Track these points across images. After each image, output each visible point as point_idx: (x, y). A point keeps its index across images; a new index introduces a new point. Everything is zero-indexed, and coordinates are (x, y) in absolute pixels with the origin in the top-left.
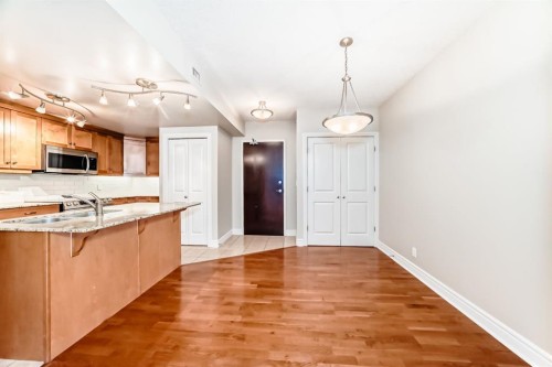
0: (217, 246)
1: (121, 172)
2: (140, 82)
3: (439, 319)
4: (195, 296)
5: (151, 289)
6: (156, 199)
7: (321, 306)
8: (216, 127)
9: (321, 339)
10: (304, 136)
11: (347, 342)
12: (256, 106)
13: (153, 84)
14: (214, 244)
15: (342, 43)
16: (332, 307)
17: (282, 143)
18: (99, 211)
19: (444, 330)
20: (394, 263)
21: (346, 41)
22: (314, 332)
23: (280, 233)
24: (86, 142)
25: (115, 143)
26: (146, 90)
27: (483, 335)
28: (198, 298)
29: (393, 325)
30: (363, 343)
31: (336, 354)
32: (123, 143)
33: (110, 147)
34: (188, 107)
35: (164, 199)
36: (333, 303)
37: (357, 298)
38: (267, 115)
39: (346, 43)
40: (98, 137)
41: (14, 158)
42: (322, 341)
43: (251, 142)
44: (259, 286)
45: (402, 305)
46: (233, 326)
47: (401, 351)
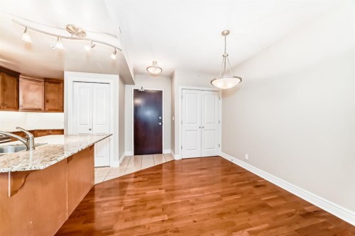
0: (118, 165)
1: (17, 108)
2: (70, 28)
3: (270, 191)
4: (122, 208)
5: (76, 210)
6: (61, 132)
7: (212, 197)
8: (118, 76)
9: (225, 218)
10: (180, 87)
11: (239, 215)
12: (151, 64)
13: (83, 33)
14: (115, 164)
15: (223, 34)
16: (218, 196)
17: (161, 91)
18: (31, 146)
19: (276, 196)
20: (233, 164)
21: (225, 32)
22: (218, 214)
23: (160, 152)
25: (9, 80)
26: (74, 36)
27: (291, 195)
28: (125, 208)
29: (254, 199)
30: (247, 213)
31: (238, 224)
32: (18, 81)
34: (114, 57)
35: (69, 131)
36: (218, 193)
37: (228, 187)
38: (158, 71)
39: (225, 34)
42: (226, 218)
43: (140, 89)
44: (166, 191)
45: (250, 187)
46: (165, 224)
47: (265, 213)
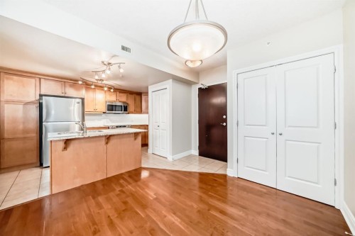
0: (171, 160)
1: (141, 112)
8: (171, 80)
17: (226, 84)
24: (123, 98)
32: (141, 97)
33: (135, 100)
40: (129, 95)
41: (97, 107)
43: (202, 87)
